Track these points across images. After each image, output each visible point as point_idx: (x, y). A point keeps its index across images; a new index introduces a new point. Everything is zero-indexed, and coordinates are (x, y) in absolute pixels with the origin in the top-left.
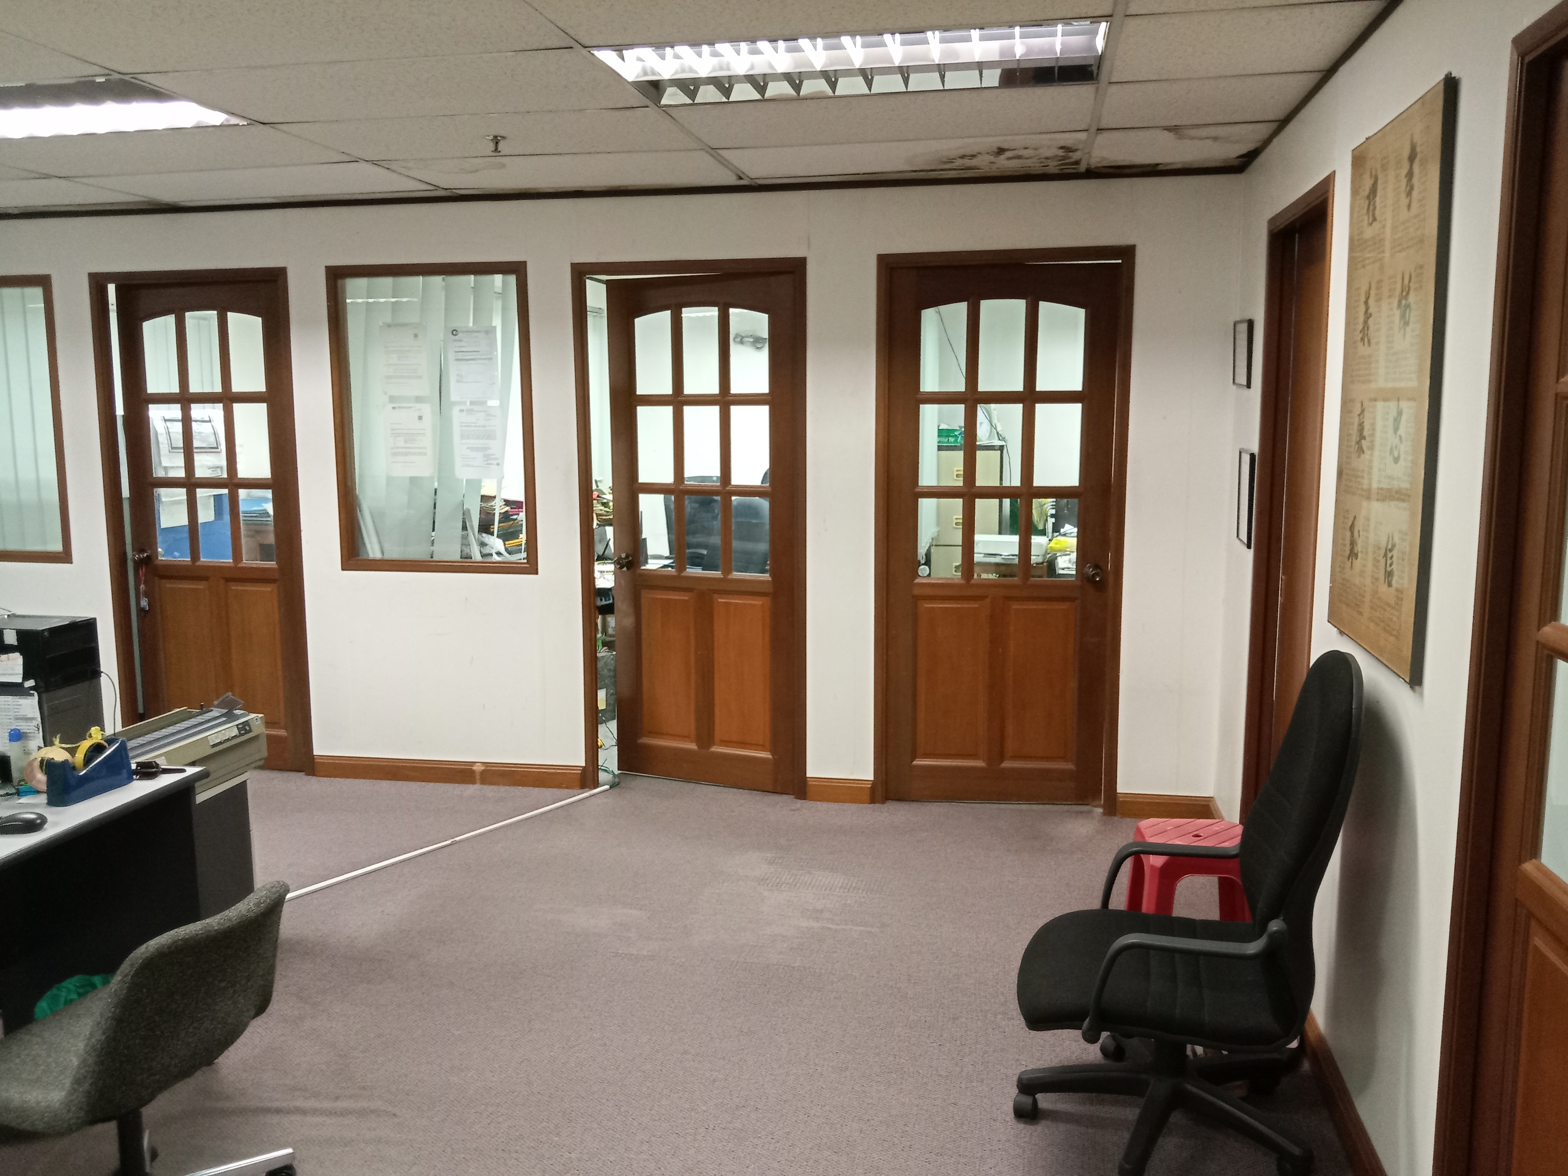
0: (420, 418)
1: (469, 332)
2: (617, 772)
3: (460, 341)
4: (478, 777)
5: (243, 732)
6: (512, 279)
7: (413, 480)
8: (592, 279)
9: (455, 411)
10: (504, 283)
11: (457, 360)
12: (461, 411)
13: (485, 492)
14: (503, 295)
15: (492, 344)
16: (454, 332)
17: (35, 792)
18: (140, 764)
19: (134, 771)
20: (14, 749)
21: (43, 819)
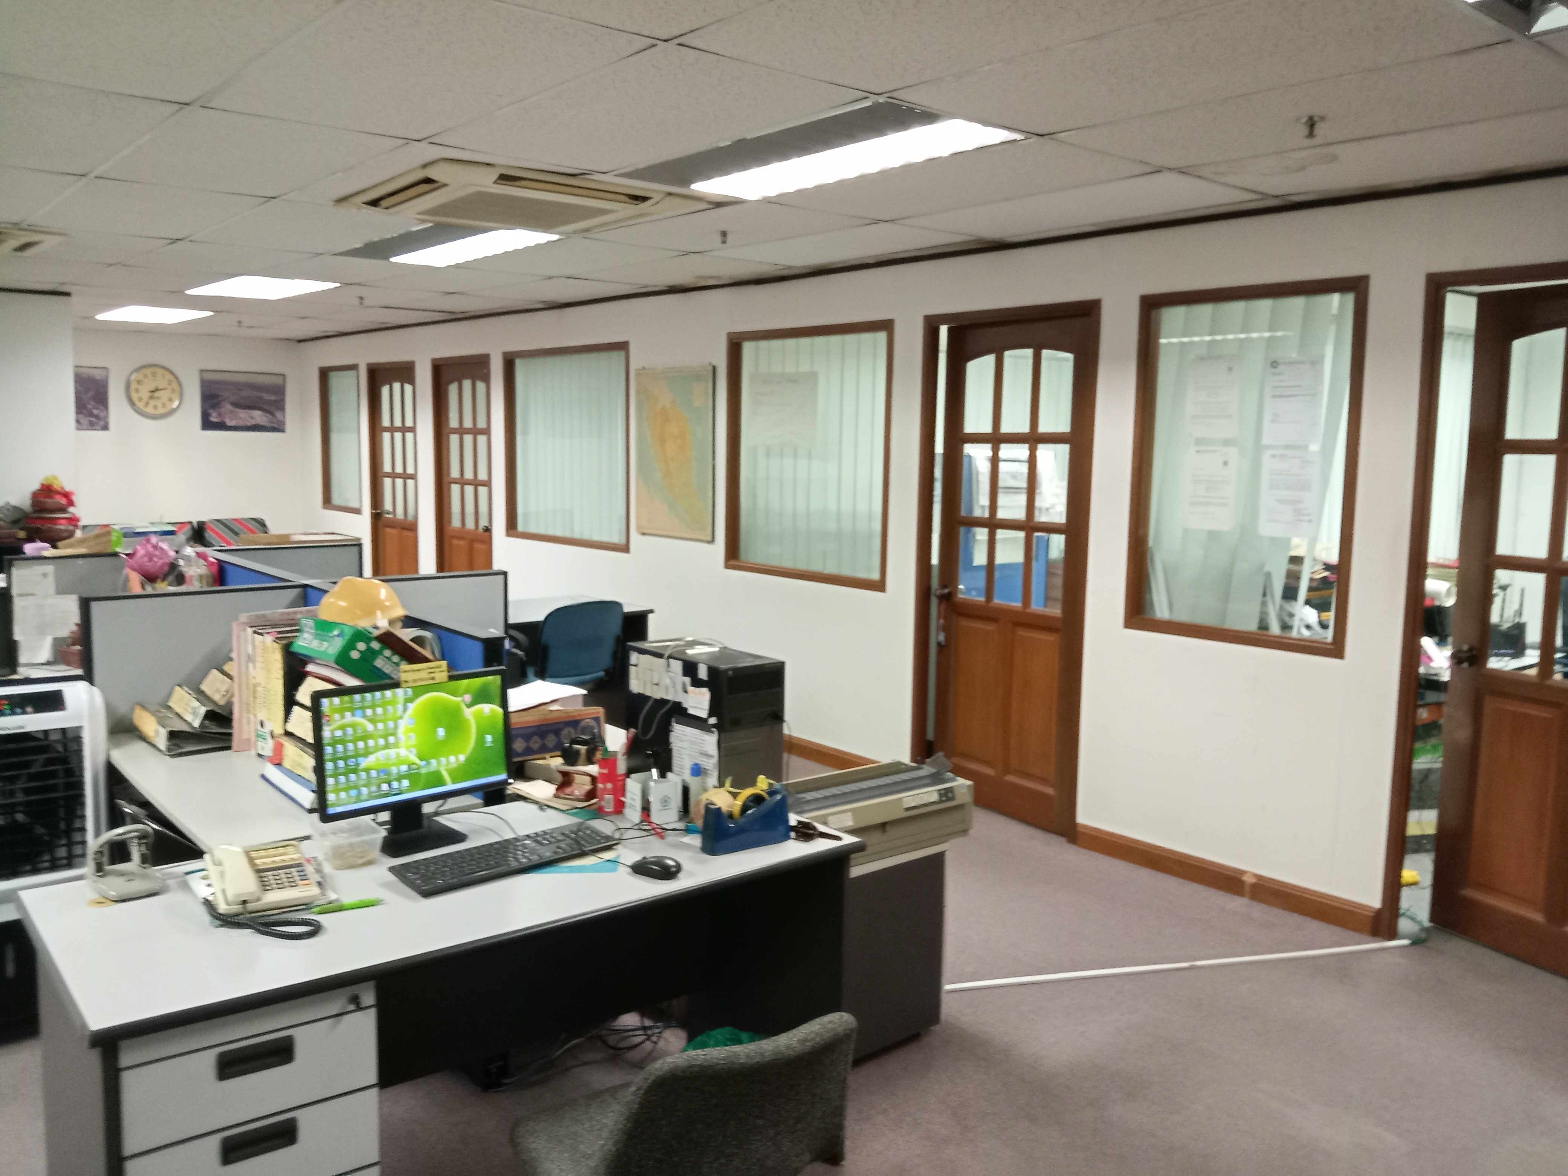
0: (1226, 463)
1: (1292, 363)
2: (1427, 923)
3: (1279, 374)
4: (1247, 889)
5: (944, 799)
6: (1350, 298)
7: (1212, 535)
8: (1453, 291)
9: (1266, 456)
10: (1341, 306)
11: (1274, 396)
12: (1273, 456)
13: (1294, 553)
14: (1339, 318)
15: (1318, 378)
16: (1274, 364)
17: (698, 832)
18: (800, 822)
19: (793, 828)
20: (694, 783)
21: (679, 868)
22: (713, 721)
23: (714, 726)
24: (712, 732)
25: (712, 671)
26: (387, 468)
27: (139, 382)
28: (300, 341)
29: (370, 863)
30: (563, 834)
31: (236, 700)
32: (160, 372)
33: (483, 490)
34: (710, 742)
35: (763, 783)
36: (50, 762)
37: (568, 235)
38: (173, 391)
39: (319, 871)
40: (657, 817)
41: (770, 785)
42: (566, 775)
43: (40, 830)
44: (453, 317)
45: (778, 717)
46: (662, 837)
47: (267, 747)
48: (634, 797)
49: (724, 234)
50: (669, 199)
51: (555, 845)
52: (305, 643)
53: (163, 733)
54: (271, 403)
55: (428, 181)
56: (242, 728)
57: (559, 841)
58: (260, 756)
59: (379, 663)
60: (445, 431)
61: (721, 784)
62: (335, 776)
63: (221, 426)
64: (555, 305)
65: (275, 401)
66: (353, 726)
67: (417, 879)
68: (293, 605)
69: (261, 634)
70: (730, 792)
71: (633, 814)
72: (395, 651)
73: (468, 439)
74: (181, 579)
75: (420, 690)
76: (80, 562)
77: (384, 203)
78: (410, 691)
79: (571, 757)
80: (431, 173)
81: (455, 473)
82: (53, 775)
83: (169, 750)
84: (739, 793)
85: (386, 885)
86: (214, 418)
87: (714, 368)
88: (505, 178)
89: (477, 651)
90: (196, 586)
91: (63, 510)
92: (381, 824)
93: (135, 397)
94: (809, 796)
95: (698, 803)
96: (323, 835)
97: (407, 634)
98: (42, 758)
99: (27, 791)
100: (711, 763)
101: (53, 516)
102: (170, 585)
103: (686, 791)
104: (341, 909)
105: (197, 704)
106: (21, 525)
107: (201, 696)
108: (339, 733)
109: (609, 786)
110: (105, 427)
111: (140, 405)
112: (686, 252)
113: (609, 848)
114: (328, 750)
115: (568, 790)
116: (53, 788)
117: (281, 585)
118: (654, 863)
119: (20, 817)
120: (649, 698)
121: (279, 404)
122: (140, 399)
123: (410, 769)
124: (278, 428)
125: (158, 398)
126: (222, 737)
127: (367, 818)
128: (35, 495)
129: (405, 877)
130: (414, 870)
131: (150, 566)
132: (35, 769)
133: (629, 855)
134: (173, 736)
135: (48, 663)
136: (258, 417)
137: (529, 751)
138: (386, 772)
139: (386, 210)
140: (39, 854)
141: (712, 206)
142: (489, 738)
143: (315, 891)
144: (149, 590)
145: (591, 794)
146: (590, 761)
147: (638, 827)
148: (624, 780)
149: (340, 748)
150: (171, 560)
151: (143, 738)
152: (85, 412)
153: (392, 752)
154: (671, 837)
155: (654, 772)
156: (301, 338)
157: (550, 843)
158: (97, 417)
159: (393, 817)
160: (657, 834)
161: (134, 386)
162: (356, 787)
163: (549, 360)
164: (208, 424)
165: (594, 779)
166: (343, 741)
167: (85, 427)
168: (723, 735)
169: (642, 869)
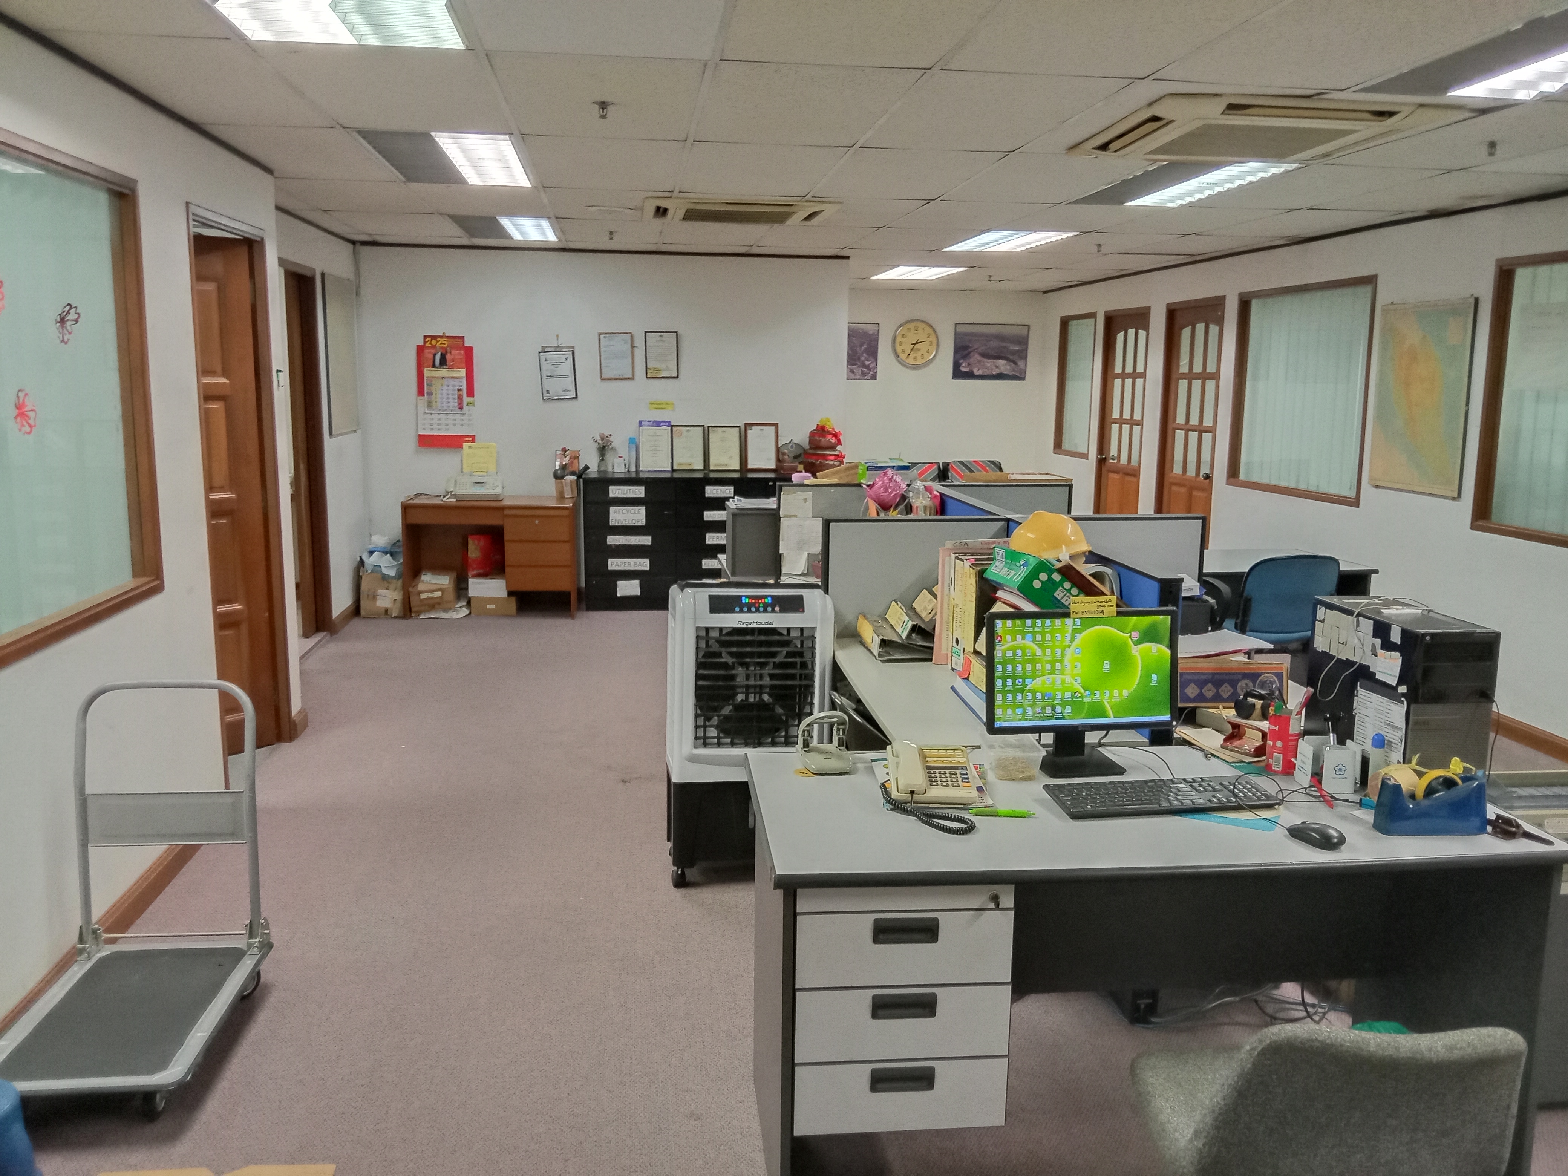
17: (1371, 807)
18: (1499, 817)
19: (1490, 822)
20: (1375, 756)
21: (1342, 840)
22: (1403, 689)
23: (1403, 695)
24: (1402, 702)
25: (1406, 634)
26: (1116, 414)
27: (903, 336)
28: (1045, 292)
29: (1029, 779)
30: (1221, 784)
31: (938, 618)
32: (921, 326)
33: (1207, 437)
34: (1397, 712)
35: (1456, 767)
36: (789, 655)
37: (1307, 163)
38: (931, 343)
39: (982, 776)
40: (1329, 784)
41: (1466, 770)
42: (1235, 726)
43: (779, 710)
44: (1191, 259)
45: (1486, 695)
46: (1331, 807)
47: (958, 663)
48: (1305, 760)
49: (1492, 145)
50: (1419, 111)
51: (1212, 794)
52: (997, 571)
53: (877, 640)
54: (1014, 353)
55: (1155, 119)
56: (942, 644)
57: (1215, 790)
58: (953, 669)
59: (1059, 594)
60: (1174, 376)
61: (1406, 760)
62: (1004, 693)
63: (970, 375)
64: (1301, 239)
65: (1018, 351)
66: (1023, 649)
67: (1068, 801)
68: (996, 536)
69: (962, 560)
70: (1415, 770)
71: (1303, 776)
72: (1075, 584)
73: (1197, 384)
74: (909, 509)
75: (1090, 622)
76: (833, 489)
77: (1112, 146)
78: (1078, 622)
79: (1244, 710)
80: (1157, 111)
81: (1180, 419)
82: (792, 665)
83: (880, 655)
84: (1426, 773)
85: (1041, 802)
86: (964, 368)
87: (1477, 300)
88: (1232, 108)
89: (1152, 592)
90: (922, 515)
91: (833, 448)
92: (1044, 746)
93: (899, 349)
94: (1521, 792)
95: (1377, 775)
96: (991, 747)
97: (1087, 570)
98: (784, 650)
99: (772, 677)
100: (1397, 736)
101: (825, 452)
102: (899, 513)
103: (1365, 763)
104: (995, 815)
105: (907, 618)
106: (801, 459)
107: (911, 611)
108: (1009, 654)
109: (1279, 744)
110: (874, 377)
111: (903, 356)
112: (1448, 170)
113: (1270, 807)
114: (999, 668)
115: (1237, 743)
116: (792, 677)
117: (988, 518)
118: (1315, 830)
119: (766, 697)
120: (1333, 657)
121: (1023, 354)
122: (903, 351)
123: (1073, 696)
124: (1019, 377)
125: (919, 350)
126: (926, 650)
127: (1032, 737)
128: (812, 434)
129: (1057, 797)
130: (1066, 792)
131: (885, 496)
132: (778, 659)
133: (1288, 816)
134: (884, 643)
135: (802, 575)
136: (1002, 366)
137: (1201, 698)
138: (1052, 697)
139: (1114, 153)
140: (778, 730)
141: (1472, 115)
142: (1155, 677)
143: (975, 794)
144: (882, 516)
145: (1260, 751)
146: (1264, 716)
147: (1307, 792)
148: (1297, 740)
149: (1009, 667)
150: (902, 492)
151: (863, 644)
152: (858, 363)
153: (1058, 678)
154: (1341, 808)
155: (1332, 737)
156: (1045, 290)
157: (1206, 790)
158: (868, 367)
159: (1057, 740)
160: (1326, 801)
161: (899, 339)
162: (1022, 706)
163: (1288, 299)
164: (958, 374)
165: (1264, 735)
166: (1012, 661)
167: (858, 377)
168: (1413, 707)
169: (1299, 833)
